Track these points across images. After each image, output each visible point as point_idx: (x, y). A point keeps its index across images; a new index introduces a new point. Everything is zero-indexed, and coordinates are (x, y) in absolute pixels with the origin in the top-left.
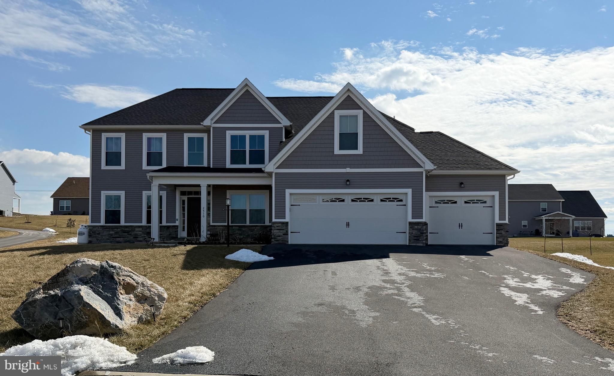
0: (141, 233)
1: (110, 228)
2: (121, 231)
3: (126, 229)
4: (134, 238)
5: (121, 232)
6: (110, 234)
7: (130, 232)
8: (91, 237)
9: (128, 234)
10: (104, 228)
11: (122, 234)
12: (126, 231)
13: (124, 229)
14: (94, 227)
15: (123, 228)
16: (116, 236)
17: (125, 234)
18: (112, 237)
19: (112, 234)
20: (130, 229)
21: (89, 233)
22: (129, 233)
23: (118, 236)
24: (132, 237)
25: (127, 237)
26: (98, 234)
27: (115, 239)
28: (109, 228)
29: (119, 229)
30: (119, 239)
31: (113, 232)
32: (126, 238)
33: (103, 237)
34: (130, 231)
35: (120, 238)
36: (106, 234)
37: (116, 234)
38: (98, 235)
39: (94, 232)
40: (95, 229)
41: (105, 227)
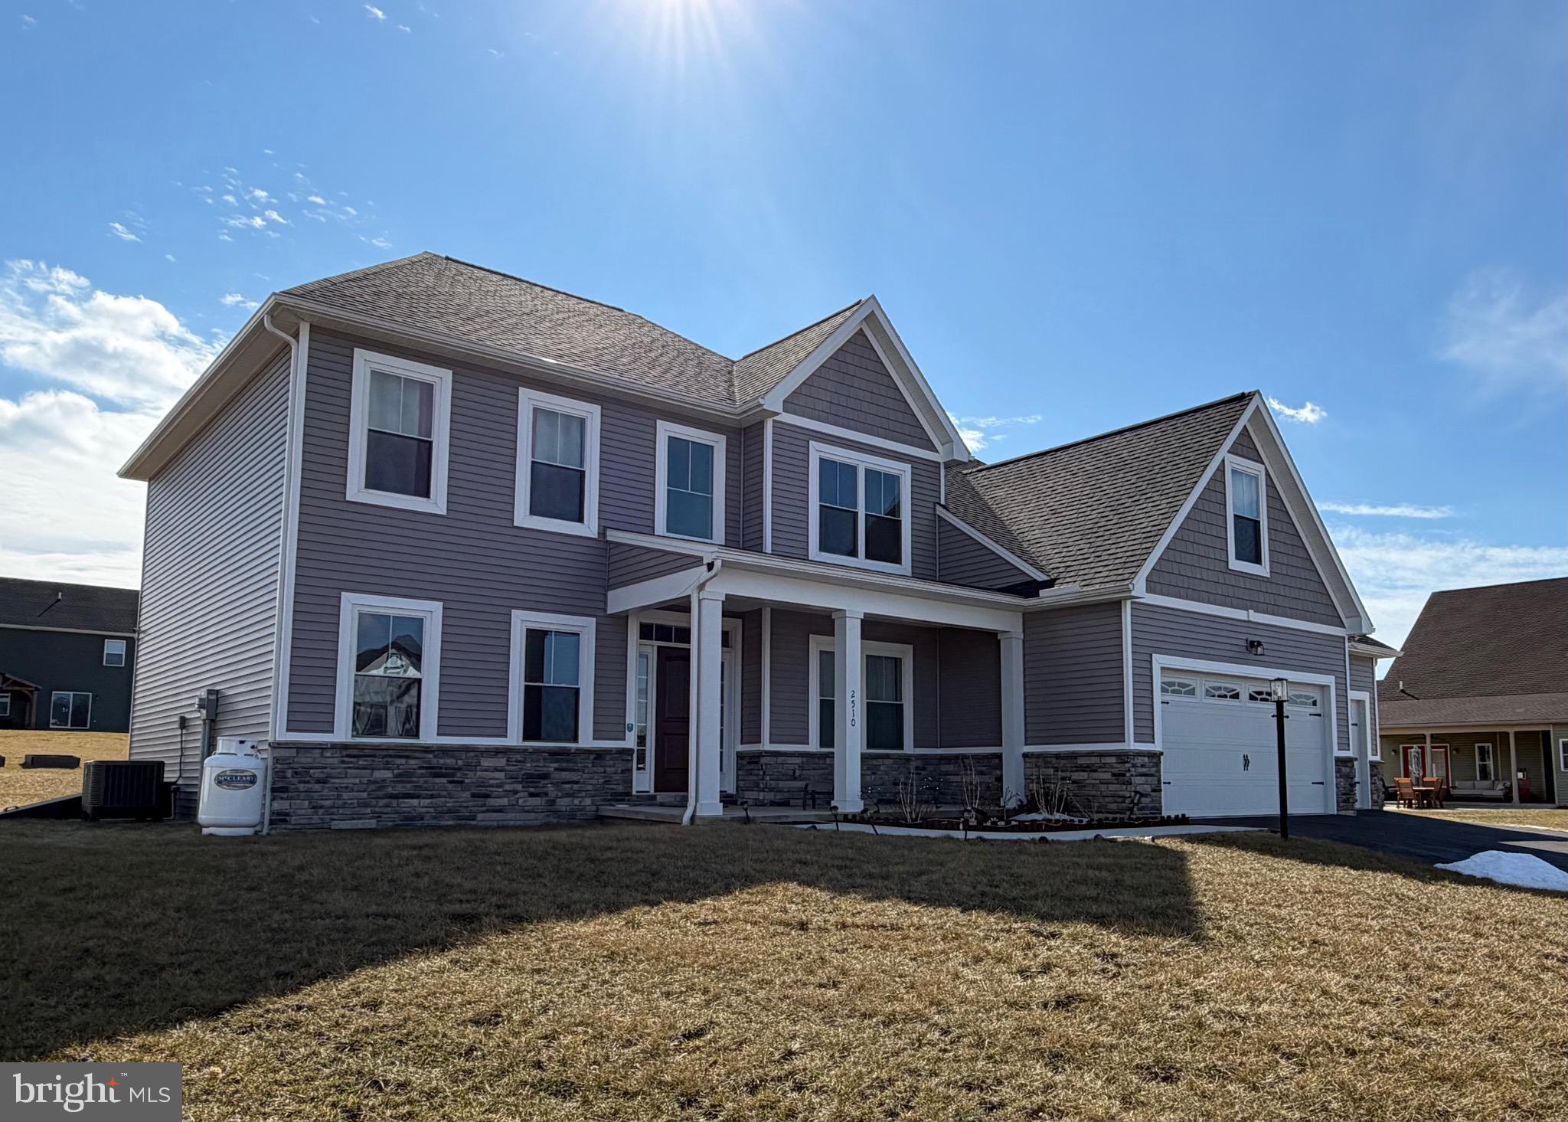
0: (502, 775)
1: (378, 753)
2: (421, 768)
3: (441, 761)
4: (474, 796)
5: (423, 771)
6: (375, 782)
7: (459, 774)
8: (285, 795)
9: (451, 782)
10: (348, 756)
11: (426, 782)
12: (441, 768)
13: (434, 761)
14: (301, 748)
15: (431, 756)
16: (400, 788)
17: (437, 780)
18: (380, 793)
19: (384, 780)
20: (460, 762)
21: (278, 775)
22: (453, 775)
23: (408, 788)
24: (467, 794)
25: (445, 793)
26: (318, 782)
27: (394, 802)
28: (374, 756)
29: (412, 762)
30: (415, 802)
31: (387, 774)
32: (443, 800)
33: (345, 795)
34: (460, 769)
35: (418, 797)
36: (357, 781)
37: (398, 782)
38: (317, 787)
39: (302, 774)
40: (305, 759)
41: (355, 752)
